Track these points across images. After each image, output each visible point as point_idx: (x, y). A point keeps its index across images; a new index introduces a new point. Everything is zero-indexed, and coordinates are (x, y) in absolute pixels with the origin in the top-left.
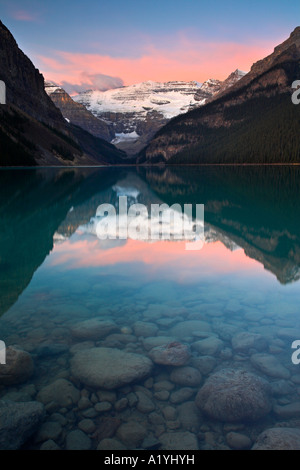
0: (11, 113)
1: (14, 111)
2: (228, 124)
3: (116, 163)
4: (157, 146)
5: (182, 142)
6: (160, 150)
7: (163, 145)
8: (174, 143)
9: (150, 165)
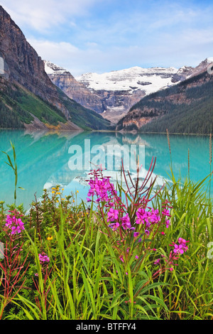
0: (14, 89)
1: (17, 87)
2: (188, 102)
3: (100, 129)
4: (132, 117)
5: (152, 115)
6: (134, 120)
7: (137, 117)
8: (145, 115)
9: (126, 132)
